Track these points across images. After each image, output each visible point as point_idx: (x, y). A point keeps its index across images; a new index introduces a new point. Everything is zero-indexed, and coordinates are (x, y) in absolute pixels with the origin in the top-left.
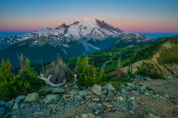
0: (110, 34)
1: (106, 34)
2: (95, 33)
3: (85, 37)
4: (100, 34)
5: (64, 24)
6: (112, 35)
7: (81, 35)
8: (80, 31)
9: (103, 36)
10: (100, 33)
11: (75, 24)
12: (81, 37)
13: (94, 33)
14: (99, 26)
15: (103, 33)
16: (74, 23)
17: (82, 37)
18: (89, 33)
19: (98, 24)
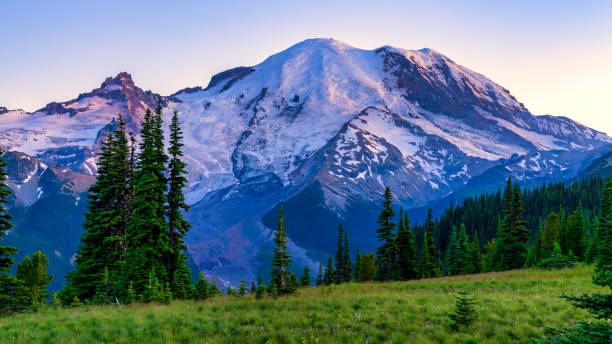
0: (491, 157)
1: (460, 156)
2: (362, 142)
3: (275, 177)
4: (407, 152)
5: (124, 78)
6: (515, 159)
7: (240, 165)
8: (247, 134)
9: (432, 169)
10: (406, 145)
11: (224, 82)
12: (239, 174)
13: (353, 145)
14: (410, 98)
15: (435, 143)
16: (216, 80)
17: (250, 175)
18: (318, 144)
19: (400, 85)
